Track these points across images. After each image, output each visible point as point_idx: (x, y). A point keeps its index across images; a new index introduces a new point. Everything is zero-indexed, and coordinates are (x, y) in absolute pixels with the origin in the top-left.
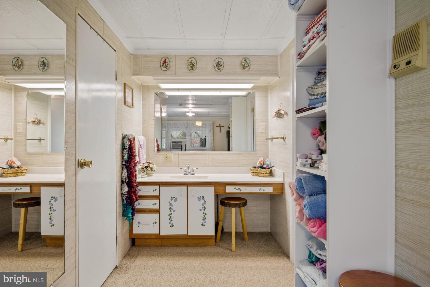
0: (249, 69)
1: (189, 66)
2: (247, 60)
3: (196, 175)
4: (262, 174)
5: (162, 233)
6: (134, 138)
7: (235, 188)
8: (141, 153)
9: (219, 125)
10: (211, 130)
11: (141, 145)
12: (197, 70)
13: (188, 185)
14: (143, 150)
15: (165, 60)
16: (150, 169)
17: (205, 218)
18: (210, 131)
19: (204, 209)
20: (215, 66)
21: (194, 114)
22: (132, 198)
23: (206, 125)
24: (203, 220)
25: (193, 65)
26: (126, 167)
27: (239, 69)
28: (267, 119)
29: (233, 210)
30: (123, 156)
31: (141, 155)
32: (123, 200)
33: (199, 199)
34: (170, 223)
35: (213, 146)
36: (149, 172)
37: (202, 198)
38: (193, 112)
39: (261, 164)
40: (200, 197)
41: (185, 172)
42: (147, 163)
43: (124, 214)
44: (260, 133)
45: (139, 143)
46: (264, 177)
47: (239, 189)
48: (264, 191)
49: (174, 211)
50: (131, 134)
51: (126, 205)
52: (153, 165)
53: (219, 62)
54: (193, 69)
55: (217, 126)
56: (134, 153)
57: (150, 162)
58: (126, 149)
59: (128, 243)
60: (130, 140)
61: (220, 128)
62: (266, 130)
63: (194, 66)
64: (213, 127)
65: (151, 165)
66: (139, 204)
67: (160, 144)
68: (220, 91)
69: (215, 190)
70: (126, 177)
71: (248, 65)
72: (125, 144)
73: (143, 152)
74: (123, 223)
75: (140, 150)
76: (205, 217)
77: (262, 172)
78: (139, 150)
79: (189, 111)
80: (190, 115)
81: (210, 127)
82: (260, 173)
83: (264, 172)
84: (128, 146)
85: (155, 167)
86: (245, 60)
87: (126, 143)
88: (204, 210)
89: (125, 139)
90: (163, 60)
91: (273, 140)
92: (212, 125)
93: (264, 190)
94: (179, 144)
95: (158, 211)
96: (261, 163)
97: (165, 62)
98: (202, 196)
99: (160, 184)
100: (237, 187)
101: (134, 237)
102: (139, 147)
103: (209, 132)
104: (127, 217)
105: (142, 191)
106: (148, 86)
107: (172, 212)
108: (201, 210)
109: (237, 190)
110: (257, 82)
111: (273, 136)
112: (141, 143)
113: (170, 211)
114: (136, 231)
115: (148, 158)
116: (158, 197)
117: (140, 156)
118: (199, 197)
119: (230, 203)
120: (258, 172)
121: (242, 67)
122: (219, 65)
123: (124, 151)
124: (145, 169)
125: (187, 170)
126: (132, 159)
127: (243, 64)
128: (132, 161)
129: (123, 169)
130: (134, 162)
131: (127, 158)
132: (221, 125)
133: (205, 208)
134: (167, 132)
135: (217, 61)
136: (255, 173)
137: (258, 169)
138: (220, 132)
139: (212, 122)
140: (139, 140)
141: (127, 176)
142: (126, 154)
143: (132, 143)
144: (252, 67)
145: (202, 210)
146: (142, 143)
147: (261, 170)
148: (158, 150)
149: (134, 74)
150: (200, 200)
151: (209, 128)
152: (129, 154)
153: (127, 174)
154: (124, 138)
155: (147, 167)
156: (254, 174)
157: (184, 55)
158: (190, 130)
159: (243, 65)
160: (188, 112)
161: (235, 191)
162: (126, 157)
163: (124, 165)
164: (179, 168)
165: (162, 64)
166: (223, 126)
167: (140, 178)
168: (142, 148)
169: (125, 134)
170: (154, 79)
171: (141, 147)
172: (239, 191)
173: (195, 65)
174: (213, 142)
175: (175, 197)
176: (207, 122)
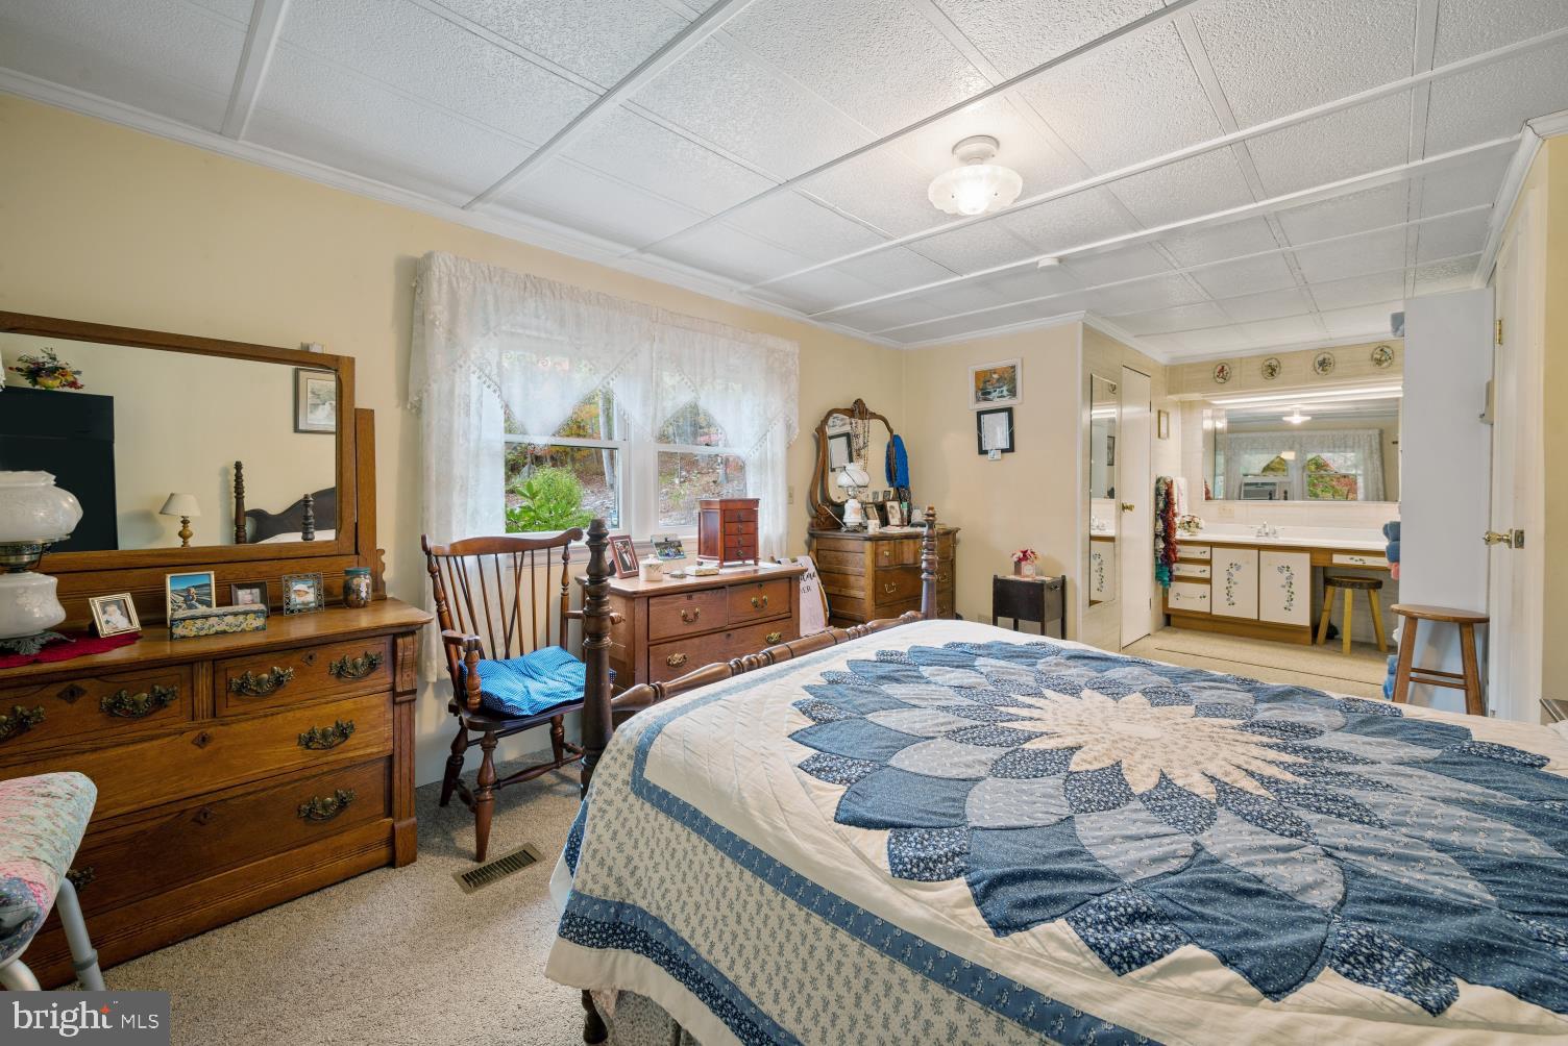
0: (1391, 363)
1: (1265, 373)
5: (1214, 613)
6: (1172, 482)
7: (1351, 559)
8: (1181, 501)
10: (1372, 453)
11: (1182, 491)
12: (1280, 377)
13: (1260, 548)
14: (1185, 496)
15: (1223, 367)
16: (1195, 525)
18: (1371, 457)
19: (1290, 584)
20: (1318, 366)
21: (1309, 418)
22: (1170, 557)
25: (1274, 370)
26: (1162, 518)
27: (1368, 366)
29: (1348, 592)
30: (1157, 504)
32: (1157, 558)
33: (1281, 570)
34: (1228, 600)
36: (1192, 529)
37: (1286, 569)
38: (1303, 413)
40: (1283, 566)
41: (1259, 533)
42: (1191, 517)
43: (1158, 577)
45: (1179, 488)
47: (1360, 560)
49: (1235, 584)
50: (1167, 476)
51: (1161, 565)
52: (1199, 519)
53: (1324, 359)
54: (1272, 376)
56: (1172, 501)
57: (1195, 515)
58: (1161, 495)
59: (1162, 619)
60: (1166, 485)
64: (1381, 444)
65: (1195, 520)
66: (1178, 569)
67: (1210, 488)
71: (1388, 358)
72: (1160, 489)
73: (1185, 501)
74: (1157, 589)
75: (1181, 498)
78: (1179, 497)
79: (1291, 410)
80: (1297, 420)
81: (1371, 446)
84: (1164, 491)
86: (1381, 350)
87: (1162, 487)
88: (1290, 587)
89: (1160, 482)
90: (1220, 367)
92: (1377, 441)
94: (1267, 488)
95: (1208, 581)
97: (1222, 370)
98: (1286, 566)
99: (1212, 545)
100: (1357, 557)
101: (1170, 612)
102: (1179, 494)
103: (1365, 459)
104: (1163, 581)
105: (1184, 552)
106: (1190, 402)
107: (1232, 585)
108: (1284, 586)
109: (1356, 561)
113: (1229, 583)
114: (1173, 604)
115: (1190, 508)
116: (1208, 562)
117: (1180, 505)
118: (1281, 566)
121: (1374, 363)
122: (1325, 365)
123: (1159, 497)
124: (1186, 523)
125: (1263, 530)
126: (1169, 508)
127: (1378, 357)
128: (1170, 511)
129: (1156, 520)
130: (1172, 513)
134: (1228, 461)
135: (1321, 358)
139: (1377, 432)
140: (1180, 483)
141: (1163, 529)
142: (1162, 501)
143: (1169, 488)
144: (1397, 360)
145: (1286, 586)
146: (1182, 488)
148: (1208, 498)
149: (1170, 393)
150: (1283, 571)
151: (1367, 448)
152: (1166, 502)
153: (1163, 527)
154: (1158, 481)
155: (1191, 522)
157: (1258, 357)
159: (1376, 359)
160: (1290, 414)
161: (1353, 562)
162: (1161, 505)
163: (1158, 514)
165: (1216, 374)
167: (1180, 534)
169: (1159, 476)
171: (1182, 494)
172: (1360, 563)
175: (1239, 565)
176: (1360, 432)
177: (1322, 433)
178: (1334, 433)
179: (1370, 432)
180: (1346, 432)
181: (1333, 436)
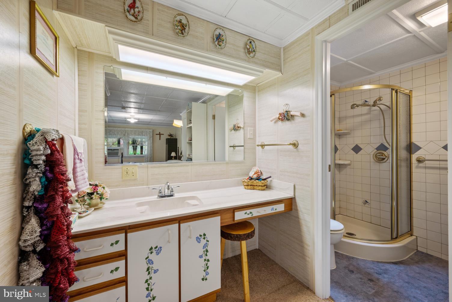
0: (255, 55)
1: (176, 28)
2: (252, 43)
3: (177, 195)
4: (260, 187)
6: (62, 140)
7: (246, 213)
8: (78, 170)
9: (159, 133)
10: (150, 138)
11: (80, 155)
12: (188, 38)
13: (180, 220)
14: (83, 163)
15: (134, 2)
16: (97, 198)
17: (208, 268)
18: (150, 139)
19: (206, 253)
20: (215, 39)
23: (146, 133)
24: (205, 271)
25: (183, 28)
26: (37, 212)
27: (242, 53)
28: (255, 123)
29: (244, 243)
30: (25, 186)
31: (79, 174)
33: (198, 240)
35: (152, 152)
36: (96, 201)
37: (203, 237)
38: (135, 118)
39: (259, 175)
40: (201, 236)
41: (160, 193)
42: (91, 187)
44: (249, 138)
45: (75, 149)
46: (262, 190)
47: (251, 213)
48: (277, 211)
49: (155, 272)
50: (52, 128)
52: (104, 188)
53: (220, 34)
54: (183, 34)
55: (156, 134)
56: (63, 175)
57: (98, 183)
58: (36, 167)
60: (50, 144)
61: (160, 136)
62: (254, 135)
63: (185, 29)
64: (153, 135)
65: (100, 190)
68: (206, 84)
69: (221, 220)
70: (38, 238)
71: (253, 50)
72: (34, 153)
73: (84, 168)
75: (78, 165)
76: (208, 265)
77: (260, 185)
78: (75, 164)
79: (131, 117)
80: (132, 121)
81: (150, 135)
82: (257, 186)
83: (263, 185)
84: (44, 158)
85: (107, 192)
86: (251, 42)
87: (38, 150)
88: (206, 255)
89: (35, 140)
91: (265, 146)
92: (152, 133)
93: (276, 209)
95: (123, 281)
96: (258, 173)
97: (133, 6)
98: (202, 234)
99: (126, 229)
100: (248, 211)
102: (74, 159)
103: (148, 140)
107: (152, 275)
108: (201, 257)
109: (248, 214)
110: (259, 75)
111: (265, 142)
112: (79, 151)
113: (149, 273)
115: (92, 176)
116: (123, 255)
117: (76, 177)
118: (199, 236)
119: (240, 235)
120: (254, 184)
121: (246, 51)
122: (220, 40)
123: (30, 171)
124: (86, 198)
126: (56, 191)
127: (248, 47)
128: (58, 194)
129: (24, 219)
130: (63, 196)
131: (39, 188)
132: (161, 133)
133: (207, 251)
135: (217, 33)
136: (250, 185)
137: (255, 181)
138: (160, 139)
139: (152, 130)
140: (75, 143)
141: (40, 236)
142: (37, 179)
143: (57, 150)
144: (258, 54)
145: (203, 255)
147: (259, 182)
150: (200, 240)
151: (149, 136)
152: (47, 178)
153: (40, 232)
155: (92, 194)
156: (249, 187)
158: (128, 137)
159: (248, 49)
161: (247, 216)
162: (36, 186)
163: (28, 208)
164: (149, 188)
165: (126, 7)
166: (163, 134)
168: (81, 160)
169: (32, 127)
170: (110, 32)
171: (78, 159)
172: (250, 216)
173: (187, 28)
174: (152, 148)
175: (158, 247)
176: (147, 130)
177: (135, 130)
178: (139, 130)
179: (150, 130)
180: (143, 130)
181: (139, 131)
